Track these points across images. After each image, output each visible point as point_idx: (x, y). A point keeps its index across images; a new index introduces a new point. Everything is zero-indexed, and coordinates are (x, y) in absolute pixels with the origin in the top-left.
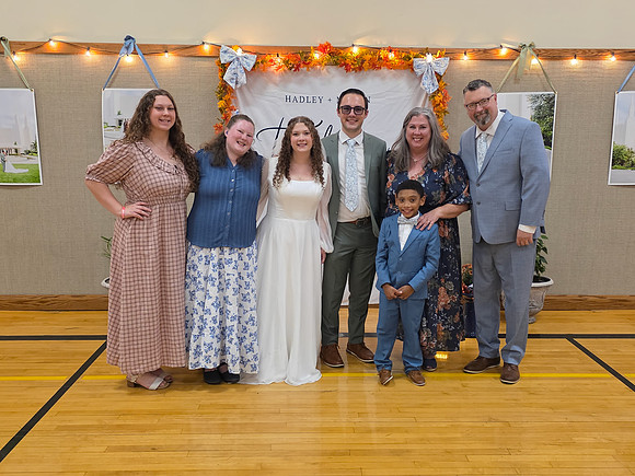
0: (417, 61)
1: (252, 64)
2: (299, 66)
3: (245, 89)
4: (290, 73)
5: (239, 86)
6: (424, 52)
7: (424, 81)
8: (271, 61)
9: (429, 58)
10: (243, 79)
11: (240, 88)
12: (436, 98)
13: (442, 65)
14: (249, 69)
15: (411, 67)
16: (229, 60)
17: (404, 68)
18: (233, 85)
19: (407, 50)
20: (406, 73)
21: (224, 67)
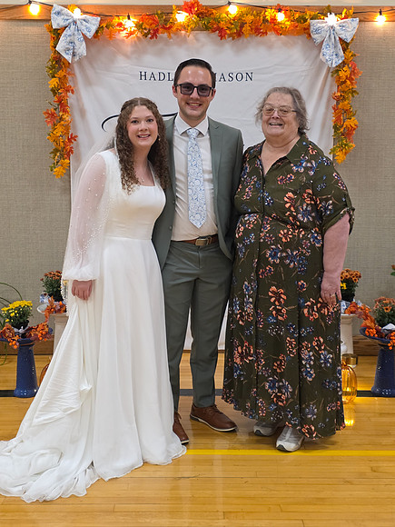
0: (316, 24)
1: (94, 29)
2: (156, 31)
3: (85, 63)
4: (145, 41)
5: (77, 59)
6: (324, 11)
7: (324, 50)
8: (120, 25)
9: (332, 20)
10: (82, 49)
11: (80, 62)
12: (341, 74)
13: (349, 29)
14: (90, 35)
15: (307, 31)
16: (63, 24)
17: (299, 33)
18: (68, 57)
19: (302, 9)
20: (300, 41)
21: (57, 34)
